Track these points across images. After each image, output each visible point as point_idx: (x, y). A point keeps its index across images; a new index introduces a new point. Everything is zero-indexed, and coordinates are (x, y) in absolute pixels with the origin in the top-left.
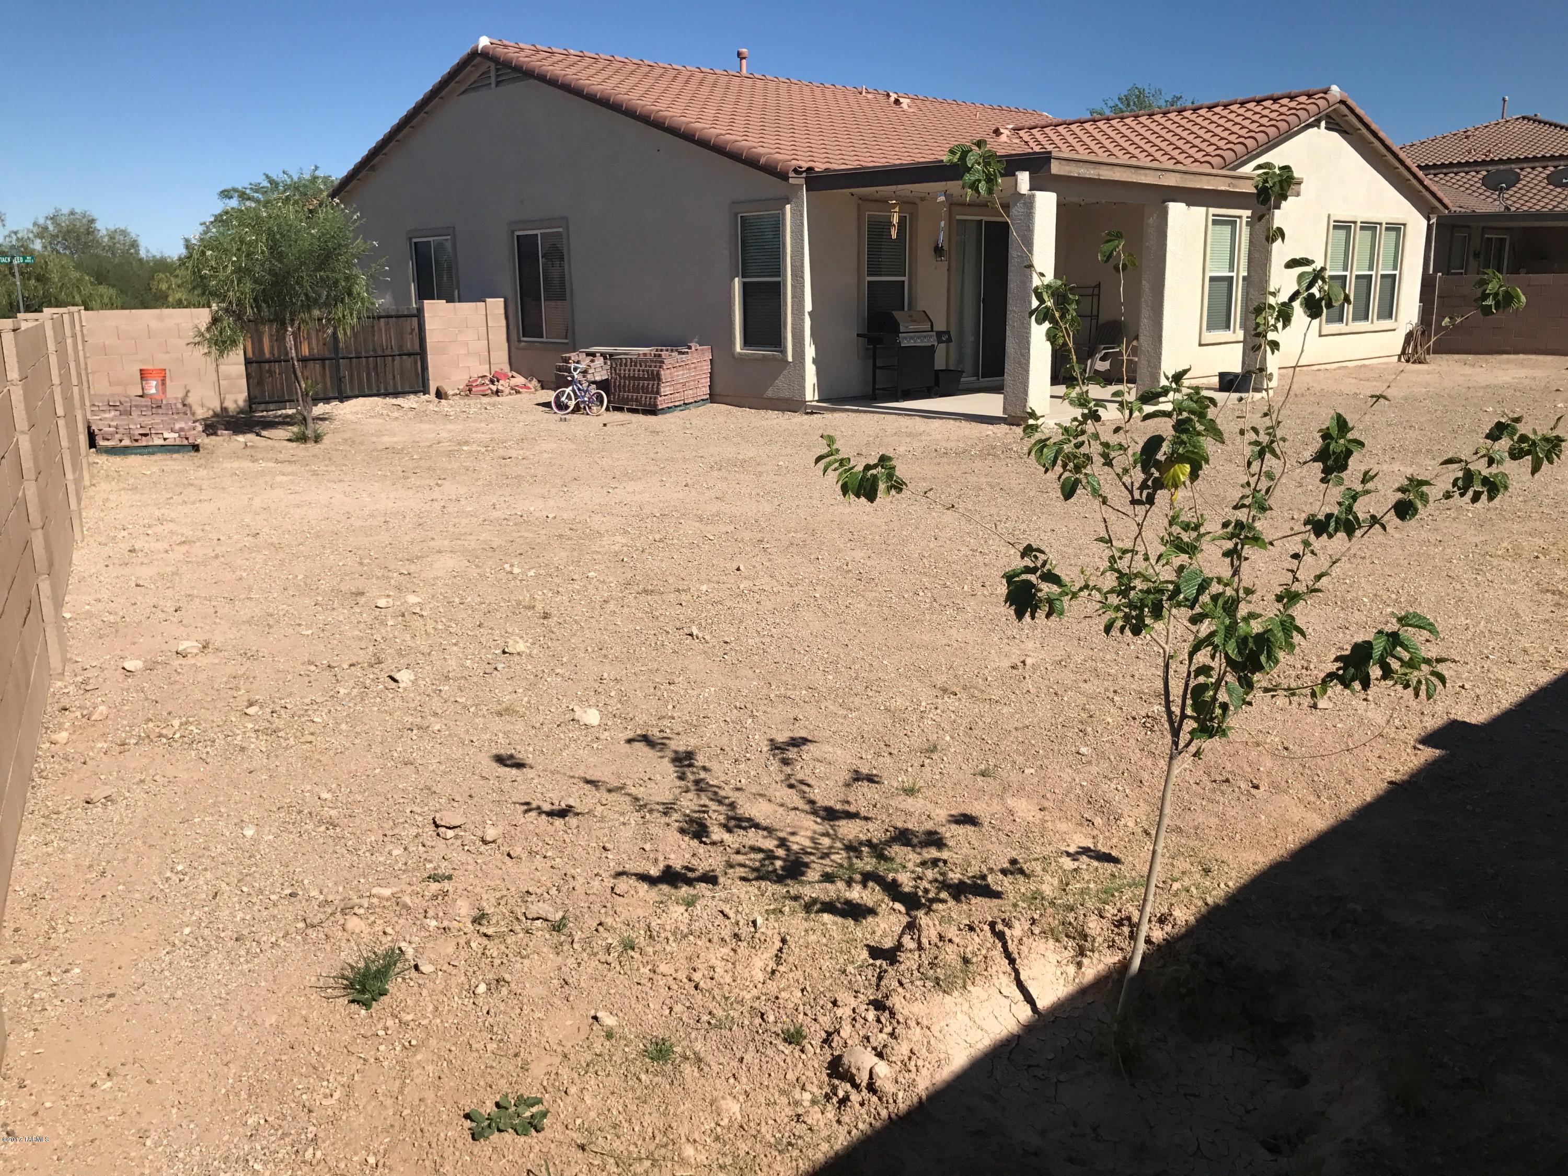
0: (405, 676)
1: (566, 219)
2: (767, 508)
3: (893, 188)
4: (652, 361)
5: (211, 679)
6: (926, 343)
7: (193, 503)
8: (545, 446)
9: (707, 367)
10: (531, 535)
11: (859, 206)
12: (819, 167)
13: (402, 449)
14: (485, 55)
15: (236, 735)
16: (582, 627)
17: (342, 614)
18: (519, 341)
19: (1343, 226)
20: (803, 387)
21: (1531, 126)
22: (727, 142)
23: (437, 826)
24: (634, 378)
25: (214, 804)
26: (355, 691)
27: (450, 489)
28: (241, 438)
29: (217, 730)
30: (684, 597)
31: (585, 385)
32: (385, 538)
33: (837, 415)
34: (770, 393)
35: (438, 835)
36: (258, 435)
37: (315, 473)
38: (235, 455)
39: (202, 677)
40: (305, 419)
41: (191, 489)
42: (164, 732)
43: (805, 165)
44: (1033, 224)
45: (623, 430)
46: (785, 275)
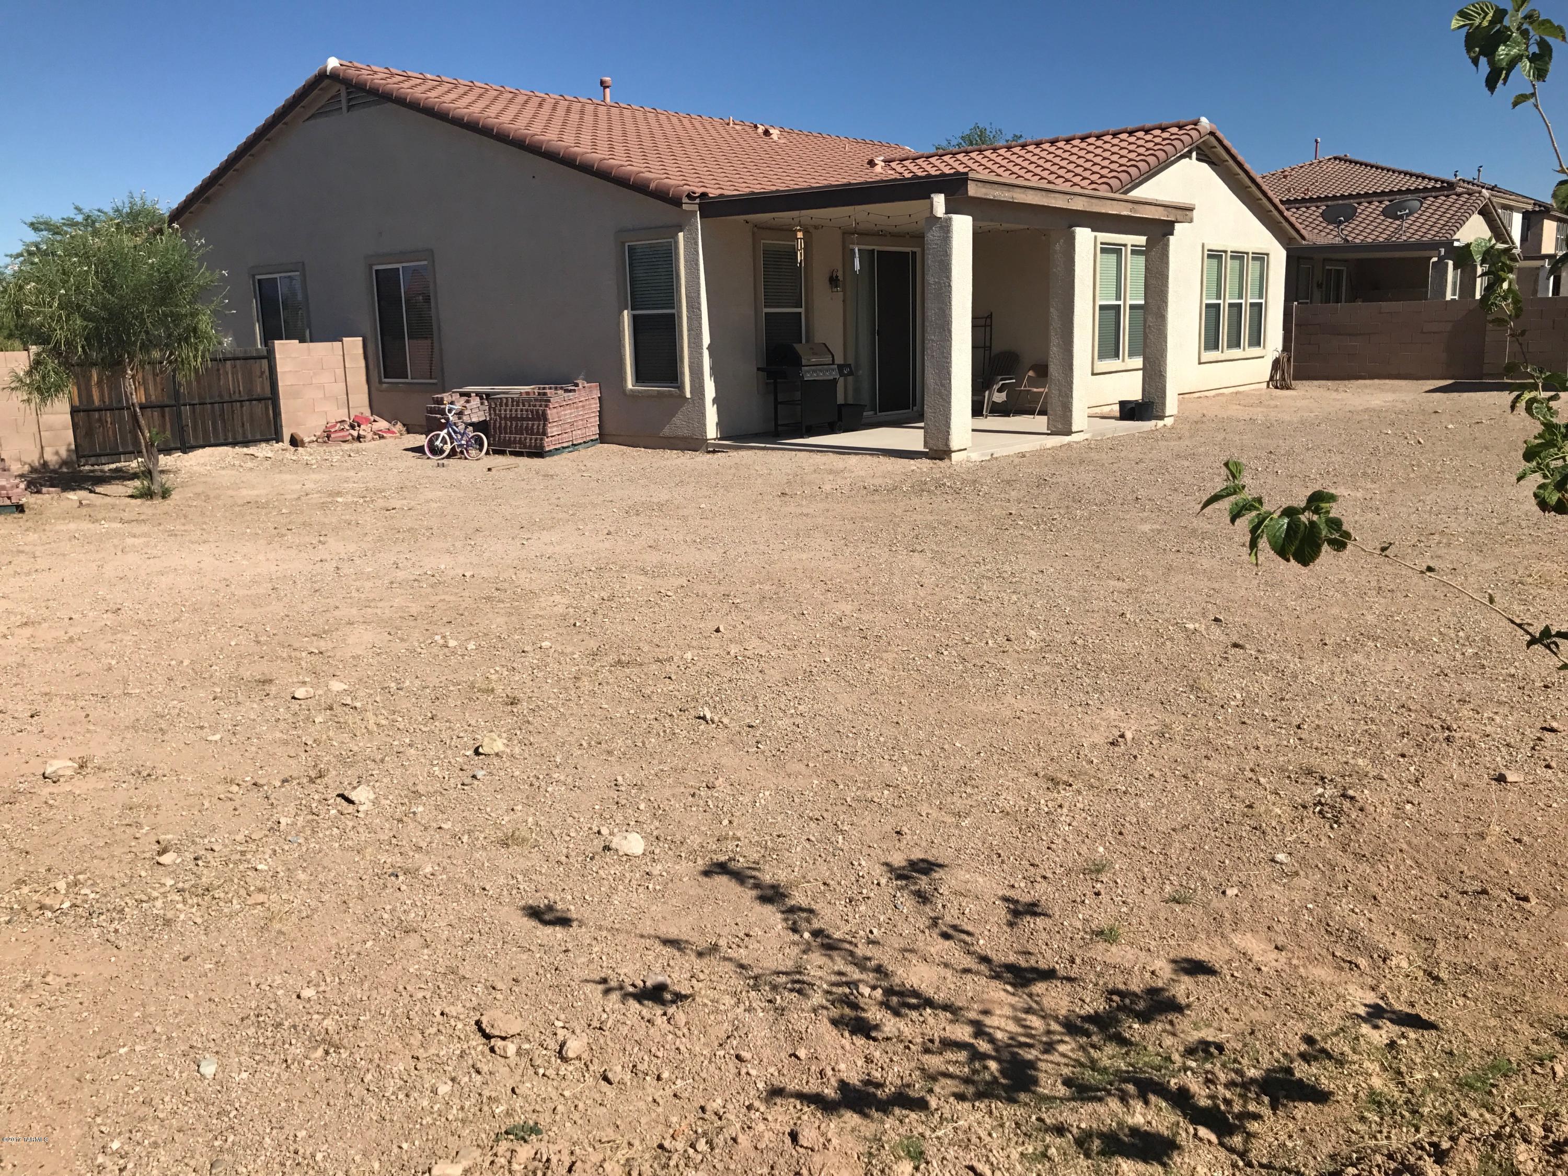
0: (361, 795)
1: (431, 252)
2: (714, 556)
3: (795, 214)
4: (536, 400)
5: (97, 812)
6: (828, 376)
7: (28, 574)
8: (430, 495)
9: (596, 406)
10: (452, 598)
11: (754, 233)
12: (713, 192)
13: (267, 503)
14: (334, 77)
15: (151, 899)
16: (562, 714)
17: (251, 709)
18: (381, 382)
19: (1215, 256)
20: (704, 425)
21: (1343, 165)
22: (612, 167)
23: (488, 1037)
24: (516, 419)
25: (144, 1019)
26: (300, 821)
27: (335, 546)
28: (73, 496)
29: (123, 891)
30: (671, 668)
31: (461, 427)
32: (278, 608)
33: (743, 453)
34: (666, 431)
35: (492, 1050)
36: (91, 492)
37: (172, 534)
38: (67, 516)
39: (84, 809)
40: (150, 472)
41: (23, 557)
42: (47, 901)
43: (700, 191)
44: (951, 249)
45: (511, 474)
46: (680, 307)
